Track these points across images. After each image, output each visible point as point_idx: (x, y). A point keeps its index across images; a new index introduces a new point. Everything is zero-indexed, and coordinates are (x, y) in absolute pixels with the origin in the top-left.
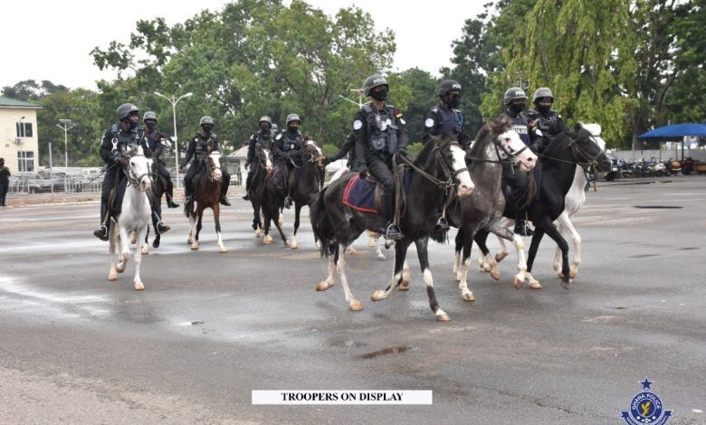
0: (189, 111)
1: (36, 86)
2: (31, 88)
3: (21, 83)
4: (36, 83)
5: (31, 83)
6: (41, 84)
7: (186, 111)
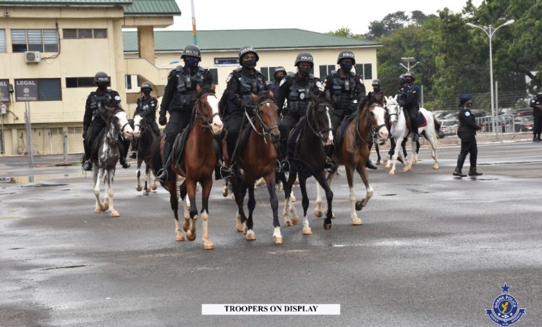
0: (537, 40)
1: (405, 18)
2: (399, 21)
3: (390, 16)
4: (406, 14)
5: (400, 15)
6: (410, 15)
7: (534, 39)
